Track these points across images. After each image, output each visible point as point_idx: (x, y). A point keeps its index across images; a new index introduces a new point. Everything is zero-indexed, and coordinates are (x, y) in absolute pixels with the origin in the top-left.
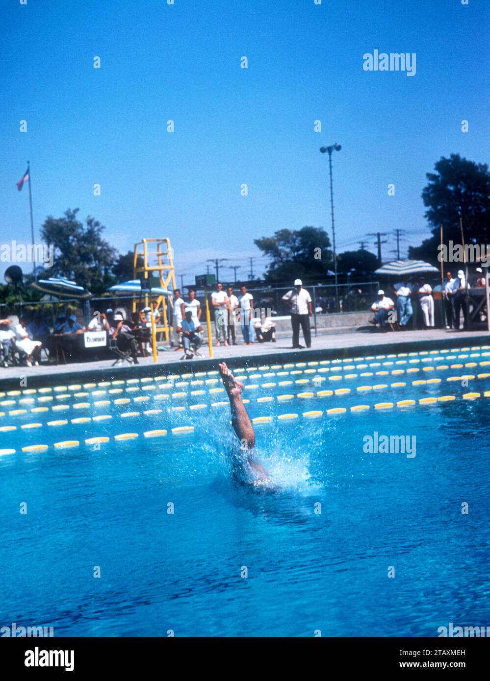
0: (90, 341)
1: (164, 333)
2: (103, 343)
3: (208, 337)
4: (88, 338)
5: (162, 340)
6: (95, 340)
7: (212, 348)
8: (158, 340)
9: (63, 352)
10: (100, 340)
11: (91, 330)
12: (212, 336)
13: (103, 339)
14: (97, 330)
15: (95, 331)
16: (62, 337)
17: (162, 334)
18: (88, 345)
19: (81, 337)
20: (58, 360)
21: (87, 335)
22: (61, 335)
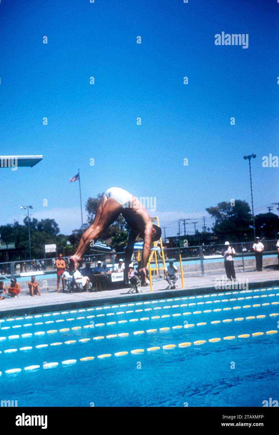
0: (115, 278)
1: (156, 271)
2: (122, 279)
3: (181, 272)
4: (113, 276)
5: (155, 274)
6: (117, 277)
7: (184, 279)
8: (152, 274)
9: (100, 284)
10: (120, 277)
11: (115, 272)
12: (183, 272)
13: (122, 277)
14: (118, 271)
15: (117, 272)
16: (99, 276)
17: (154, 272)
18: (113, 280)
19: (110, 275)
20: (97, 289)
21: (113, 274)
22: (99, 275)
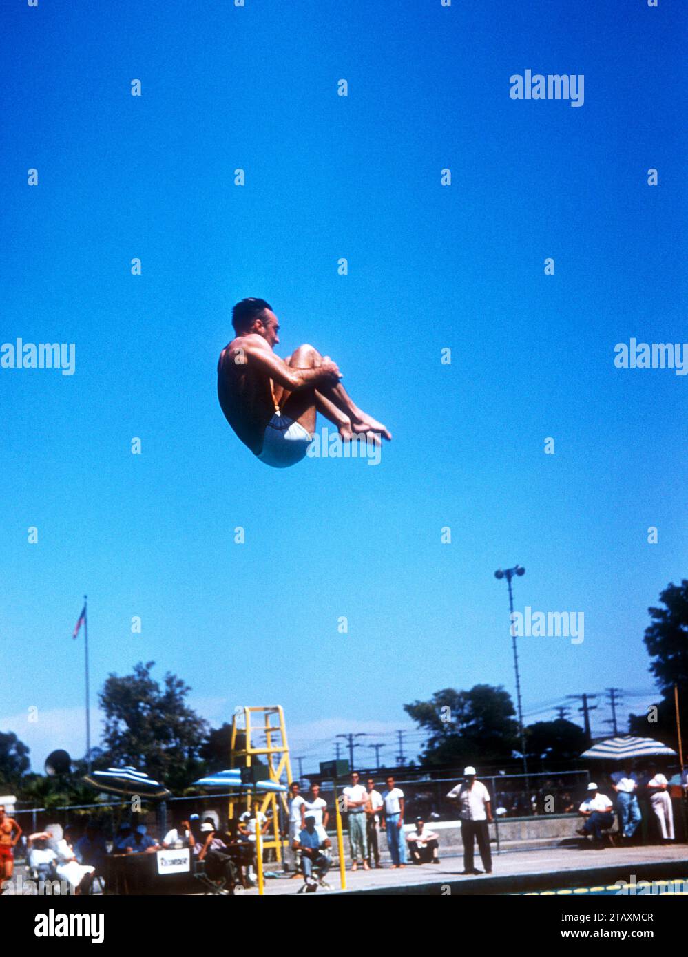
0: (166, 864)
1: (274, 849)
2: (186, 868)
3: (339, 855)
4: (162, 859)
5: (272, 861)
6: (174, 862)
7: (345, 873)
8: (265, 861)
10: (180, 862)
11: (168, 848)
12: (345, 854)
13: (185, 862)
14: (176, 846)
15: (174, 849)
16: (125, 858)
17: (270, 851)
18: (163, 870)
19: (153, 857)
21: (161, 854)
22: (124, 855)
